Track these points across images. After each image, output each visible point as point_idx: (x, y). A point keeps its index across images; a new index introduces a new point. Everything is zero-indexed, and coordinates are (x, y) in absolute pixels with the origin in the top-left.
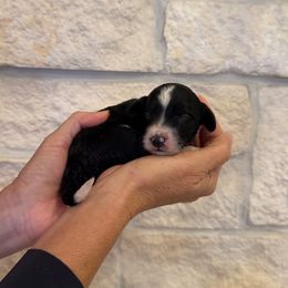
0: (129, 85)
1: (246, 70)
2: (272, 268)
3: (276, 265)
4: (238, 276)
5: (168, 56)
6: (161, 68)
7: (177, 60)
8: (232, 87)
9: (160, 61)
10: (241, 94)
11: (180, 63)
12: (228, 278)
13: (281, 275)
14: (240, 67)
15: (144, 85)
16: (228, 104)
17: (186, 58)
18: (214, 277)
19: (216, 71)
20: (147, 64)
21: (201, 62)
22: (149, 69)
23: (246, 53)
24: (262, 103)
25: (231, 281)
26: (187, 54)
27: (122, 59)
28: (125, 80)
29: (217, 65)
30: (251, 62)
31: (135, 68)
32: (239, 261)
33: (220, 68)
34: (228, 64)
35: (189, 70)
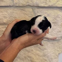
0: (6, 9)
1: (32, 5)
2: (40, 50)
3: (41, 49)
4: (33, 52)
5: (14, 2)
6: (13, 5)
7: (16, 3)
8: (29, 9)
9: (12, 4)
10: (31, 10)
11: (17, 4)
12: (30, 52)
13: (42, 52)
14: (30, 4)
15: (9, 9)
16: (28, 13)
17: (18, 3)
18: (27, 52)
19: (25, 6)
20: (9, 4)
21: (22, 4)
22: (10, 5)
23: (31, 1)
24: (36, 12)
25: (31, 53)
26: (18, 2)
27: (4, 3)
28: (5, 8)
29: (25, 4)
30: (33, 3)
31: (7, 5)
32: (33, 48)
33: (26, 5)
34: (28, 4)
35: (19, 5)
